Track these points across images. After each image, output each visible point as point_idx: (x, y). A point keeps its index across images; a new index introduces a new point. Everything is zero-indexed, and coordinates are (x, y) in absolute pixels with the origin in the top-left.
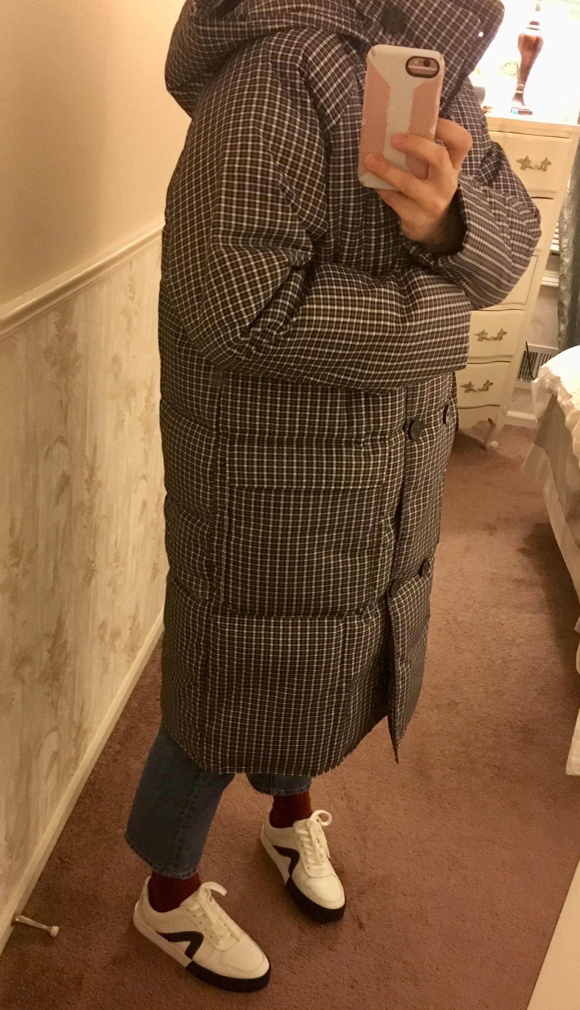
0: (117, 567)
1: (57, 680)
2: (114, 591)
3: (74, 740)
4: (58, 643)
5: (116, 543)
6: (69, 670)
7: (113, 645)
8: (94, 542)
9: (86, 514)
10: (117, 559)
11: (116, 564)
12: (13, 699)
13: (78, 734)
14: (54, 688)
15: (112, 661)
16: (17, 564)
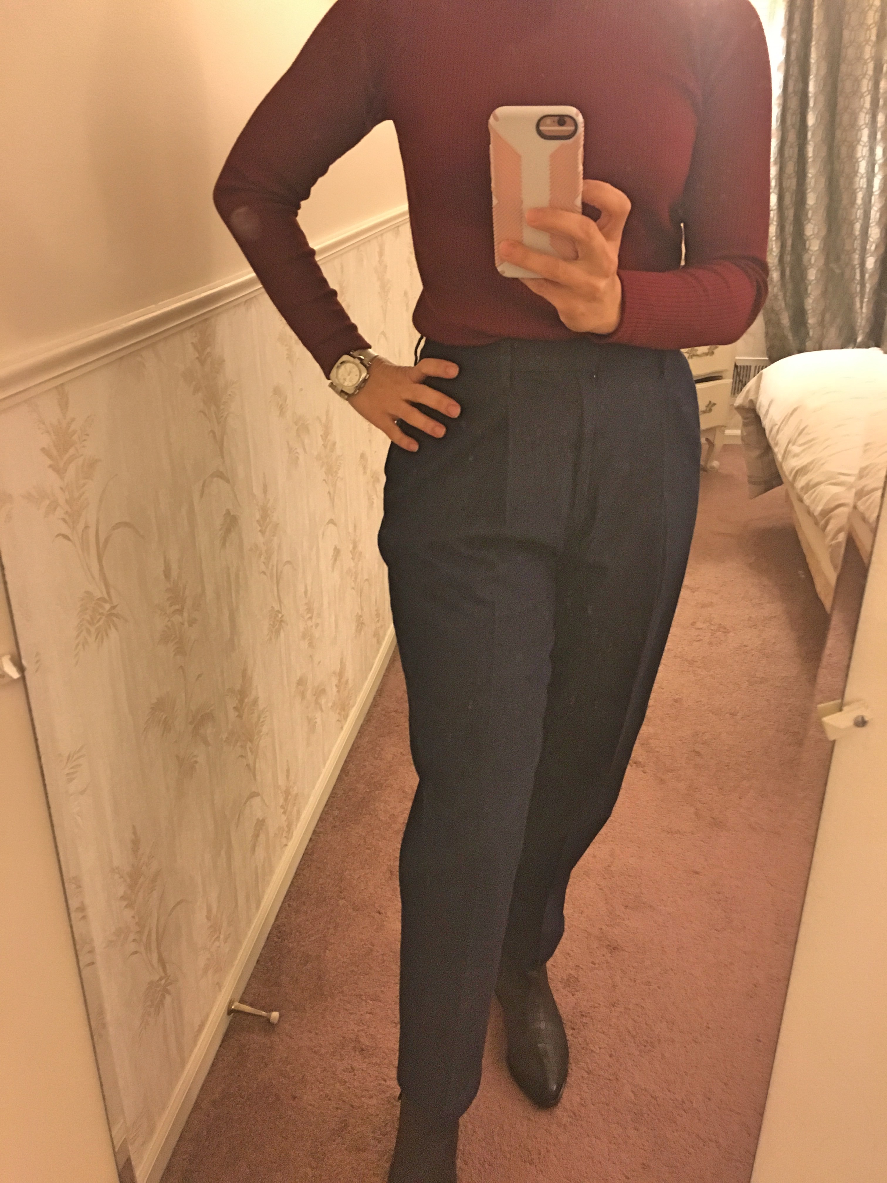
0: (311, 618)
1: (251, 741)
2: (311, 645)
3: (282, 807)
4: (246, 700)
5: (306, 592)
6: (265, 729)
7: (317, 702)
8: (278, 590)
9: (263, 559)
10: (310, 610)
11: (309, 615)
12: (196, 762)
13: (286, 799)
14: (248, 750)
15: (319, 720)
16: (180, 611)
